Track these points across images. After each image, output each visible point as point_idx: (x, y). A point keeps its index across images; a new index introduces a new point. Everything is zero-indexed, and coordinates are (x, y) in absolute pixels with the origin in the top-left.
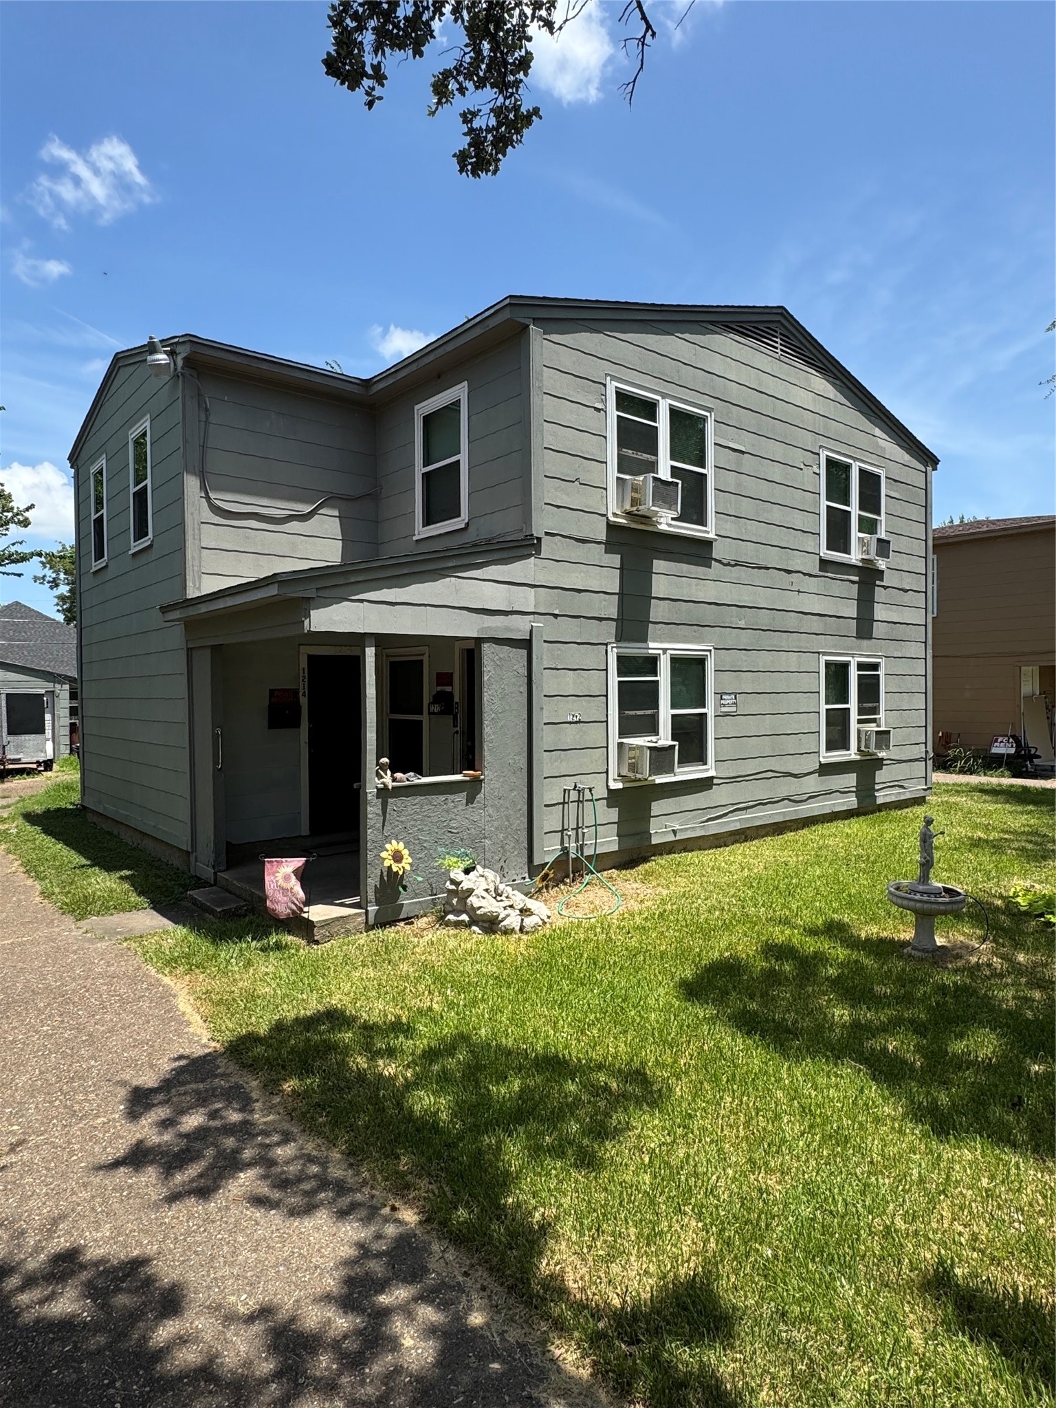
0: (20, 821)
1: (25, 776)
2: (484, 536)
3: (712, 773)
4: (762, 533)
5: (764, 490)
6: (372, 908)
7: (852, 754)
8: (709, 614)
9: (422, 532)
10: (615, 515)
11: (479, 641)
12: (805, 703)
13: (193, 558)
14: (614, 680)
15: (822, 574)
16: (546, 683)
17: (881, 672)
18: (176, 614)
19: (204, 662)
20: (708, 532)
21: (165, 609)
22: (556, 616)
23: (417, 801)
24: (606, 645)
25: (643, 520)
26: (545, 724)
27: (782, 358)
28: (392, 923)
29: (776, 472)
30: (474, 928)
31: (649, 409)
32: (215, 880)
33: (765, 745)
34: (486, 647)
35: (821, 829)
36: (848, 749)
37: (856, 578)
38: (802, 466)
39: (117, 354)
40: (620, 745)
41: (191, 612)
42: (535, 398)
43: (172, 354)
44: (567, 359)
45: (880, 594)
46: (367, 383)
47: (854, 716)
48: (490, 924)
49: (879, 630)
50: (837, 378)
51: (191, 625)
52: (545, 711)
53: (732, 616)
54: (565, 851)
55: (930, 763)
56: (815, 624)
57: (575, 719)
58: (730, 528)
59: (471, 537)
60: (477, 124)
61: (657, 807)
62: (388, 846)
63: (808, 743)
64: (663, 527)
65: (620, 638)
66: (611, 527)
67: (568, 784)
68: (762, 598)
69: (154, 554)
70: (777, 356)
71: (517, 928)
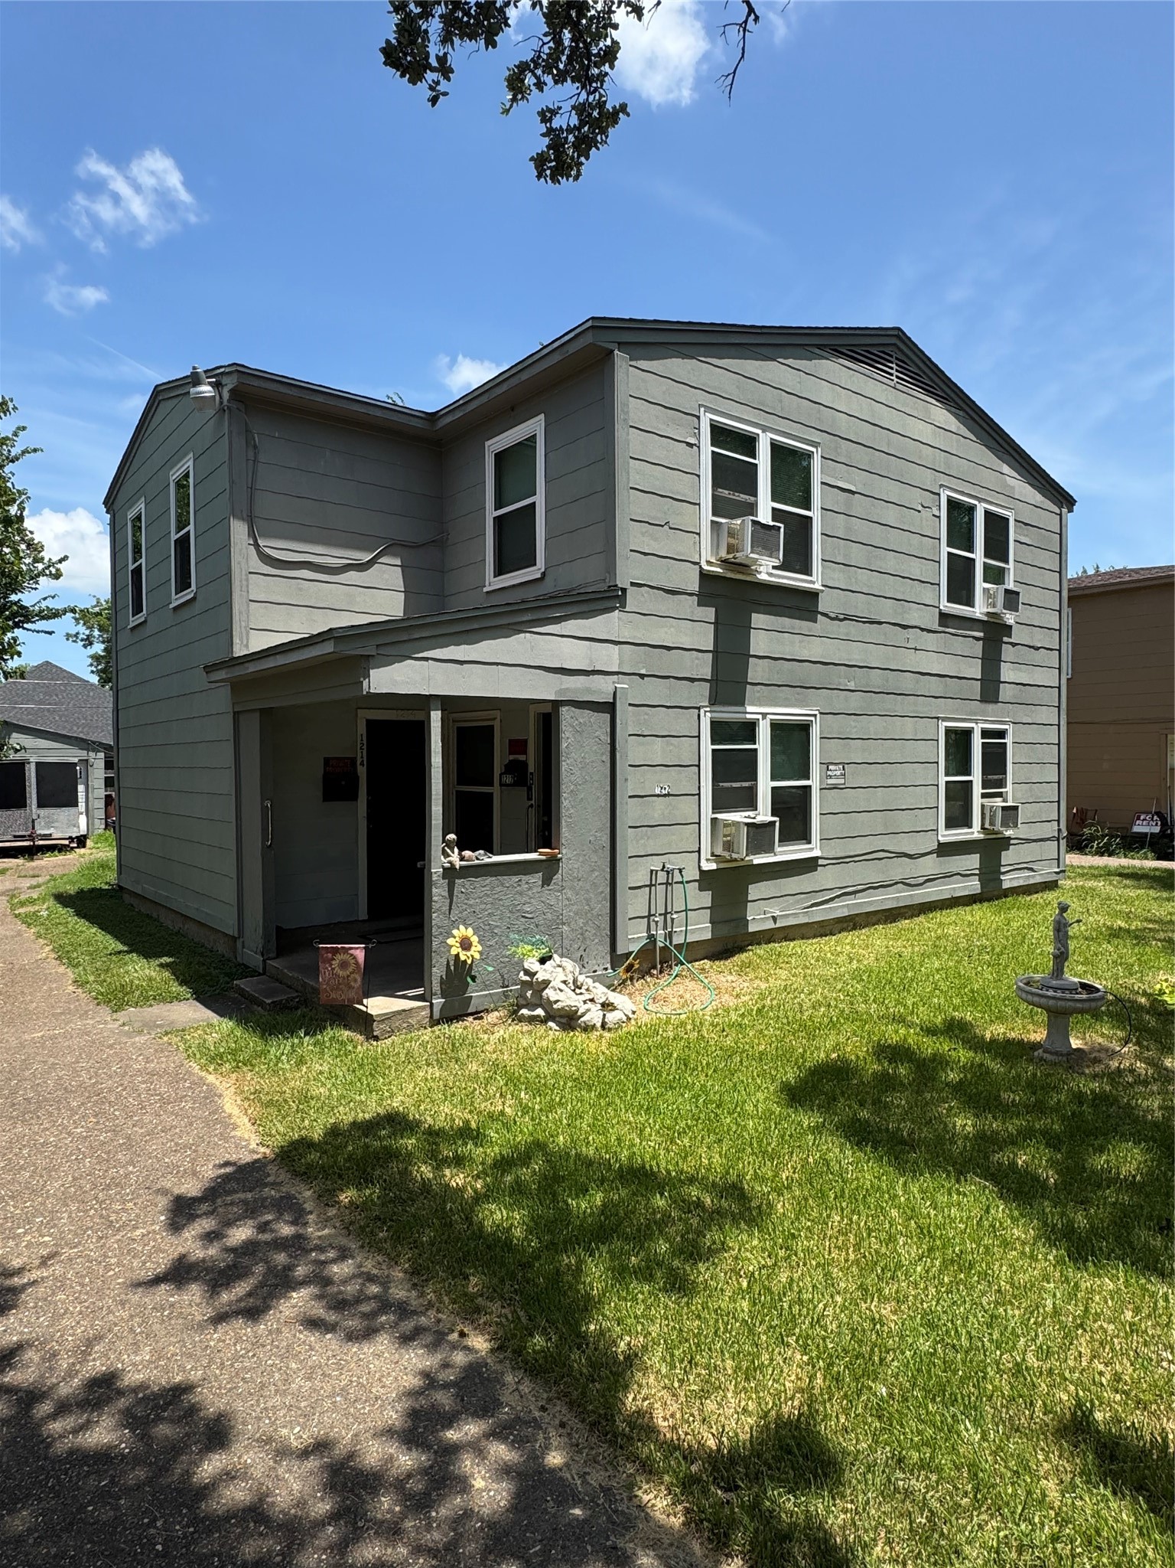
0: (51, 902)
1: (56, 853)
2: (563, 585)
3: (817, 853)
4: (876, 584)
5: (877, 536)
6: (438, 1001)
7: (974, 832)
8: (815, 675)
9: (494, 582)
10: (709, 563)
11: (556, 704)
12: (922, 775)
13: (240, 613)
14: (707, 747)
15: (941, 629)
16: (632, 751)
17: (1009, 740)
18: (222, 674)
19: (252, 727)
20: (813, 582)
21: (209, 669)
22: (642, 676)
23: (488, 882)
24: (699, 708)
25: (740, 568)
26: (630, 797)
27: (899, 386)
28: (460, 1017)
29: (891, 515)
30: (551, 1024)
31: (748, 444)
32: (264, 968)
33: (877, 822)
34: (564, 710)
35: (939, 916)
36: (971, 827)
37: (981, 634)
38: (920, 508)
39: (157, 386)
40: (714, 821)
41: (238, 671)
42: (620, 432)
43: (217, 386)
44: (656, 389)
45: (1007, 652)
46: (432, 417)
47: (977, 790)
48: (569, 1020)
49: (1006, 692)
50: (961, 409)
51: (238, 687)
52: (630, 783)
53: (839, 677)
54: (652, 939)
55: (1063, 843)
56: (934, 686)
57: (664, 792)
58: (839, 578)
59: (548, 587)
60: (556, 123)
61: (755, 891)
62: (455, 932)
63: (925, 820)
64: (763, 577)
65: (714, 701)
66: (704, 576)
67: (656, 864)
68: (875, 656)
69: (197, 607)
70: (892, 384)
71: (599, 1025)
